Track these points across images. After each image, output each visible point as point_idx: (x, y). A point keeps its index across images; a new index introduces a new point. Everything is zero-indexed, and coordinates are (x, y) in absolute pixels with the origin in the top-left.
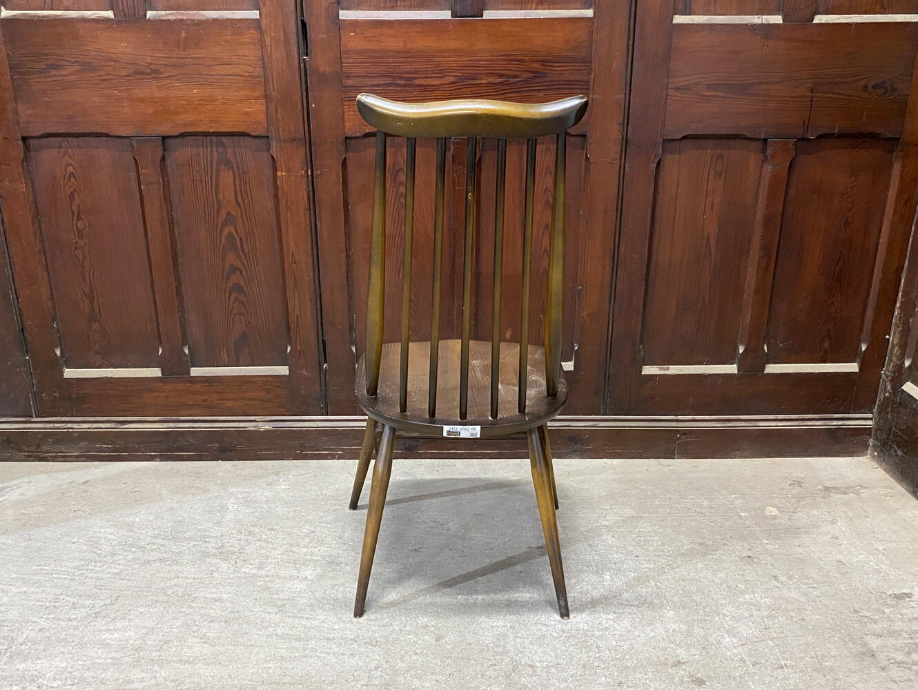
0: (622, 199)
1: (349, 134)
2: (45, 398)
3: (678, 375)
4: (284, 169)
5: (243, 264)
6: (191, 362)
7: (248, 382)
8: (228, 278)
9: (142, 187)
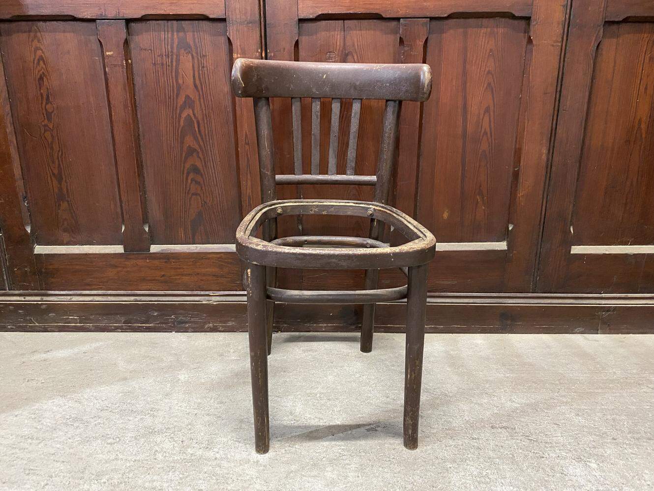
0: (562, 82)
1: (302, 17)
2: (16, 272)
3: (605, 254)
4: (240, 51)
5: (200, 146)
6: (151, 241)
7: (203, 259)
8: (186, 158)
9: (107, 70)
